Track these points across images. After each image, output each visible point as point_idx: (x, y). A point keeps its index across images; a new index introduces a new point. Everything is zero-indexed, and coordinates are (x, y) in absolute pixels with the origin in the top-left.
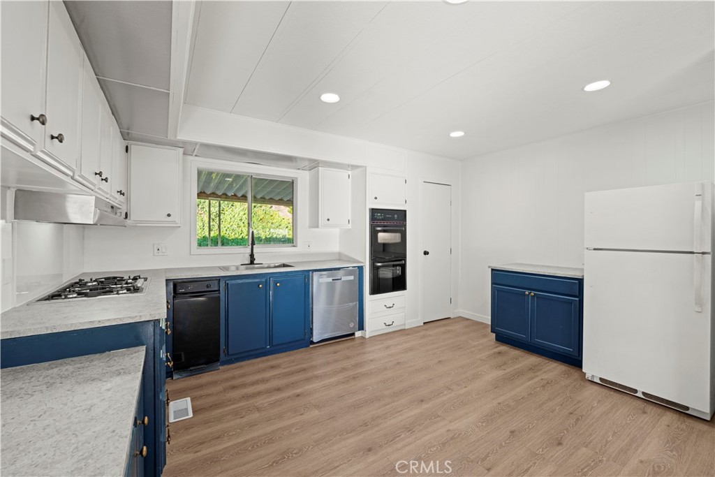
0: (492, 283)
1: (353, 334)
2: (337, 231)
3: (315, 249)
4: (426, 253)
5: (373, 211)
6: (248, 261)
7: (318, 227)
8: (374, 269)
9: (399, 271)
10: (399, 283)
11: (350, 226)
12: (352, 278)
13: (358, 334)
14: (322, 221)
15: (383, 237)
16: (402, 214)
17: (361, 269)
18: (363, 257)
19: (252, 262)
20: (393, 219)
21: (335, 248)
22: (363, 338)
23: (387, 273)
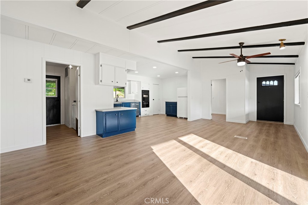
0: (166, 105)
1: (138, 116)
2: (134, 95)
3: (130, 99)
4: (153, 100)
5: (142, 91)
6: (116, 101)
7: (130, 94)
8: (143, 103)
9: (148, 103)
10: (148, 106)
11: (137, 94)
12: (138, 104)
13: (139, 116)
14: (132, 92)
15: (144, 96)
16: (148, 91)
17: (140, 102)
18: (140, 100)
19: (117, 101)
20: (146, 92)
21: (133, 99)
22: (141, 117)
23: (145, 103)
